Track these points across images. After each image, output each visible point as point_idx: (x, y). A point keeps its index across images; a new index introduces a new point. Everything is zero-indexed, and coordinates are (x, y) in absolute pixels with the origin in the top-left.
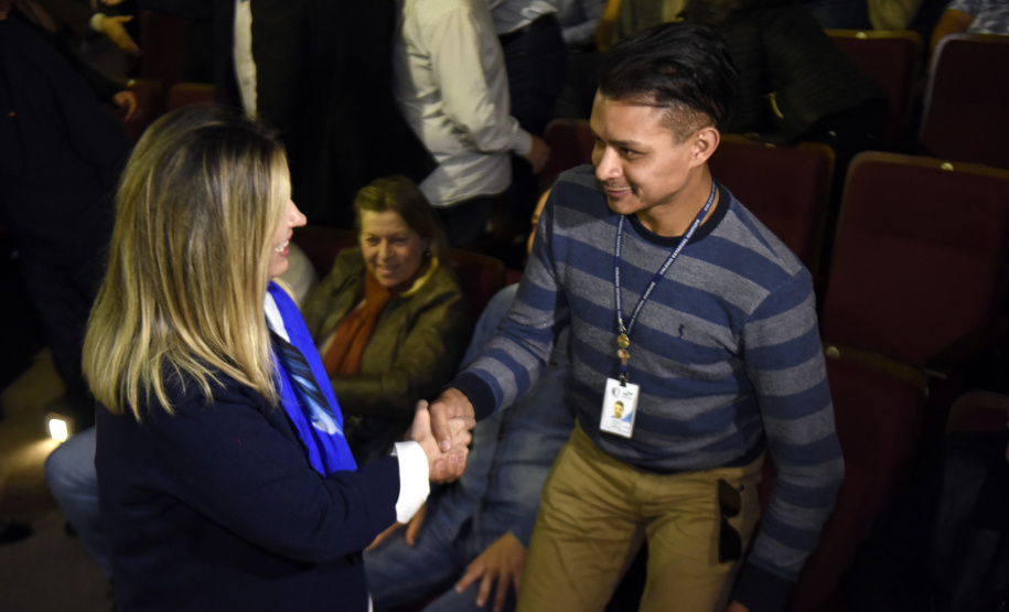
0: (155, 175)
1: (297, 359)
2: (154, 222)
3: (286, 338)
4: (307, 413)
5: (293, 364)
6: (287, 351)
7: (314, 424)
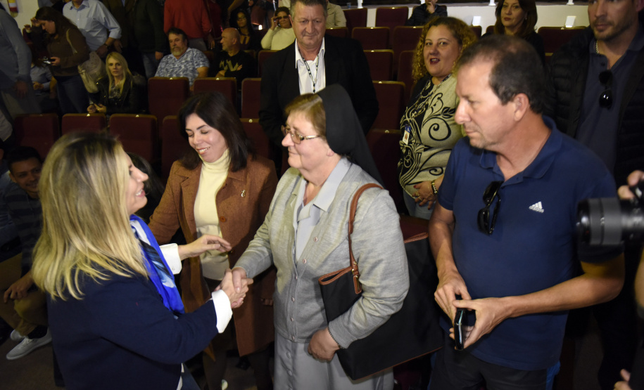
0: (53, 177)
1: (152, 253)
2: (58, 199)
3: (149, 244)
4: (160, 278)
5: (151, 256)
6: (149, 250)
7: (164, 284)
